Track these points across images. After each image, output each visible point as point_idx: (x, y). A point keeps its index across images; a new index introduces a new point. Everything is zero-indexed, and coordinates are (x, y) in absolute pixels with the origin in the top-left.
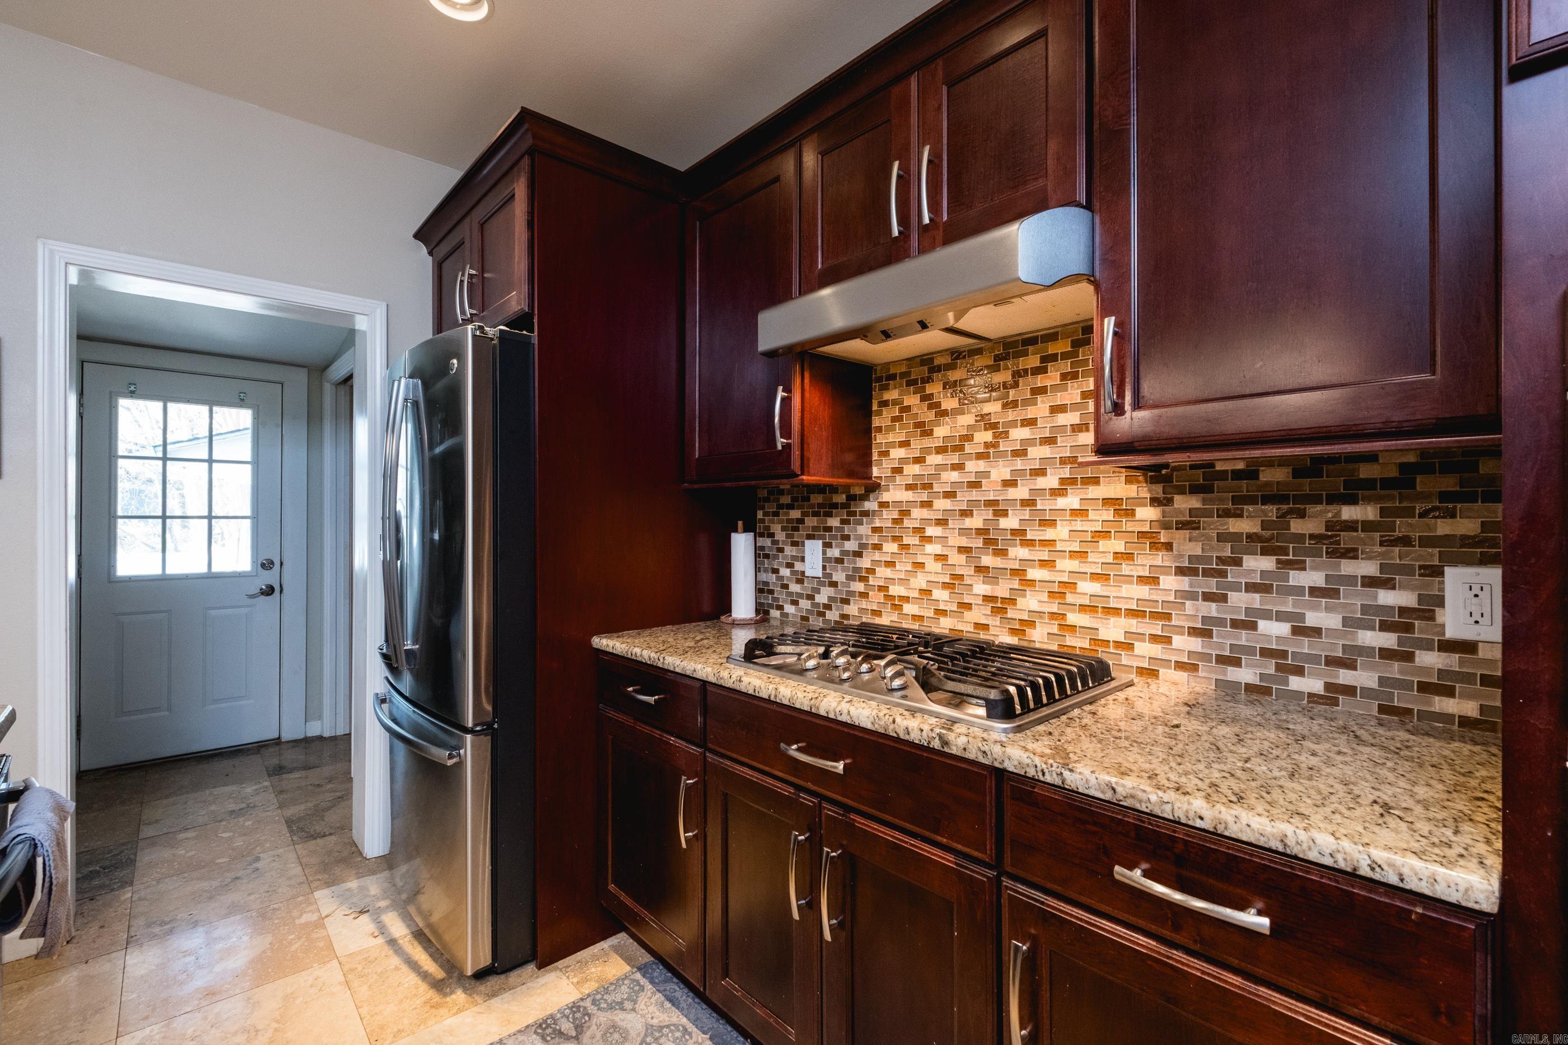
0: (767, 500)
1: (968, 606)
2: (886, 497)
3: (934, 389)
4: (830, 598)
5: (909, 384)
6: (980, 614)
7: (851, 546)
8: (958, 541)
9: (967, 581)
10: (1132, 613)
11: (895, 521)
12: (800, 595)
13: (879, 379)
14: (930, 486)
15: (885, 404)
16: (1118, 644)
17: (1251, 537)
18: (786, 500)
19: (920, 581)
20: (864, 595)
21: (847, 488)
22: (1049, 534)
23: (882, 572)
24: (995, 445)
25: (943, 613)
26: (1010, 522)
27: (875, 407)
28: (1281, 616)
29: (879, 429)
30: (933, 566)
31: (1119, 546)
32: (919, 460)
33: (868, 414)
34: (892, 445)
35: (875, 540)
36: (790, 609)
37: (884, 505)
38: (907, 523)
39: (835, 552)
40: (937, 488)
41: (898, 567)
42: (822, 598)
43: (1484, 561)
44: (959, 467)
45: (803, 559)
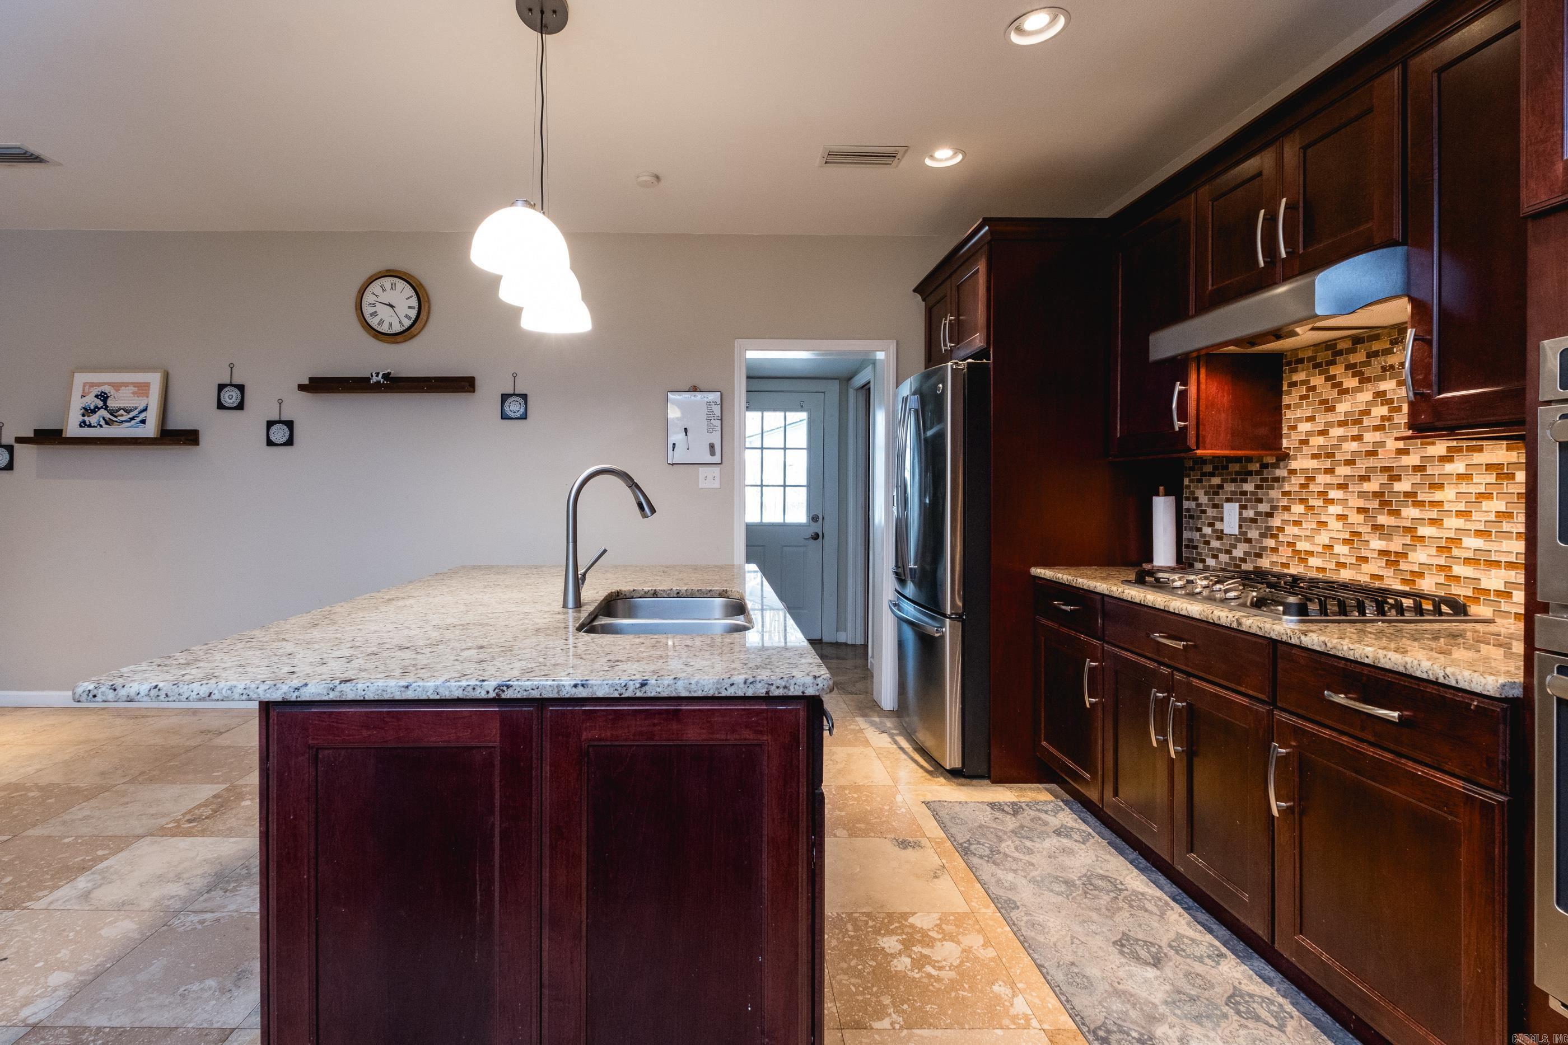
0: (1192, 469)
1: (1365, 559)
2: (1294, 465)
3: (1337, 370)
4: (1245, 553)
5: (1315, 367)
6: (1375, 567)
7: (1263, 507)
8: (1357, 502)
9: (1365, 537)
10: (1511, 565)
11: (1302, 486)
12: (1220, 550)
13: (1289, 364)
14: (1333, 455)
15: (1293, 384)
16: (1498, 593)
18: (1208, 468)
19: (1323, 538)
20: (1275, 550)
21: (1260, 458)
22: (1438, 496)
23: (1291, 530)
24: (1390, 419)
25: (1343, 565)
26: (1403, 486)
27: (1285, 388)
29: (1289, 406)
30: (1335, 525)
31: (1502, 506)
32: (1323, 433)
33: (1279, 393)
34: (1299, 420)
35: (1285, 502)
36: (1211, 562)
37: (1293, 472)
38: (1312, 487)
39: (1250, 513)
40: (1338, 456)
41: (1304, 526)
42: (1238, 553)
44: (1358, 438)
45: (1222, 520)
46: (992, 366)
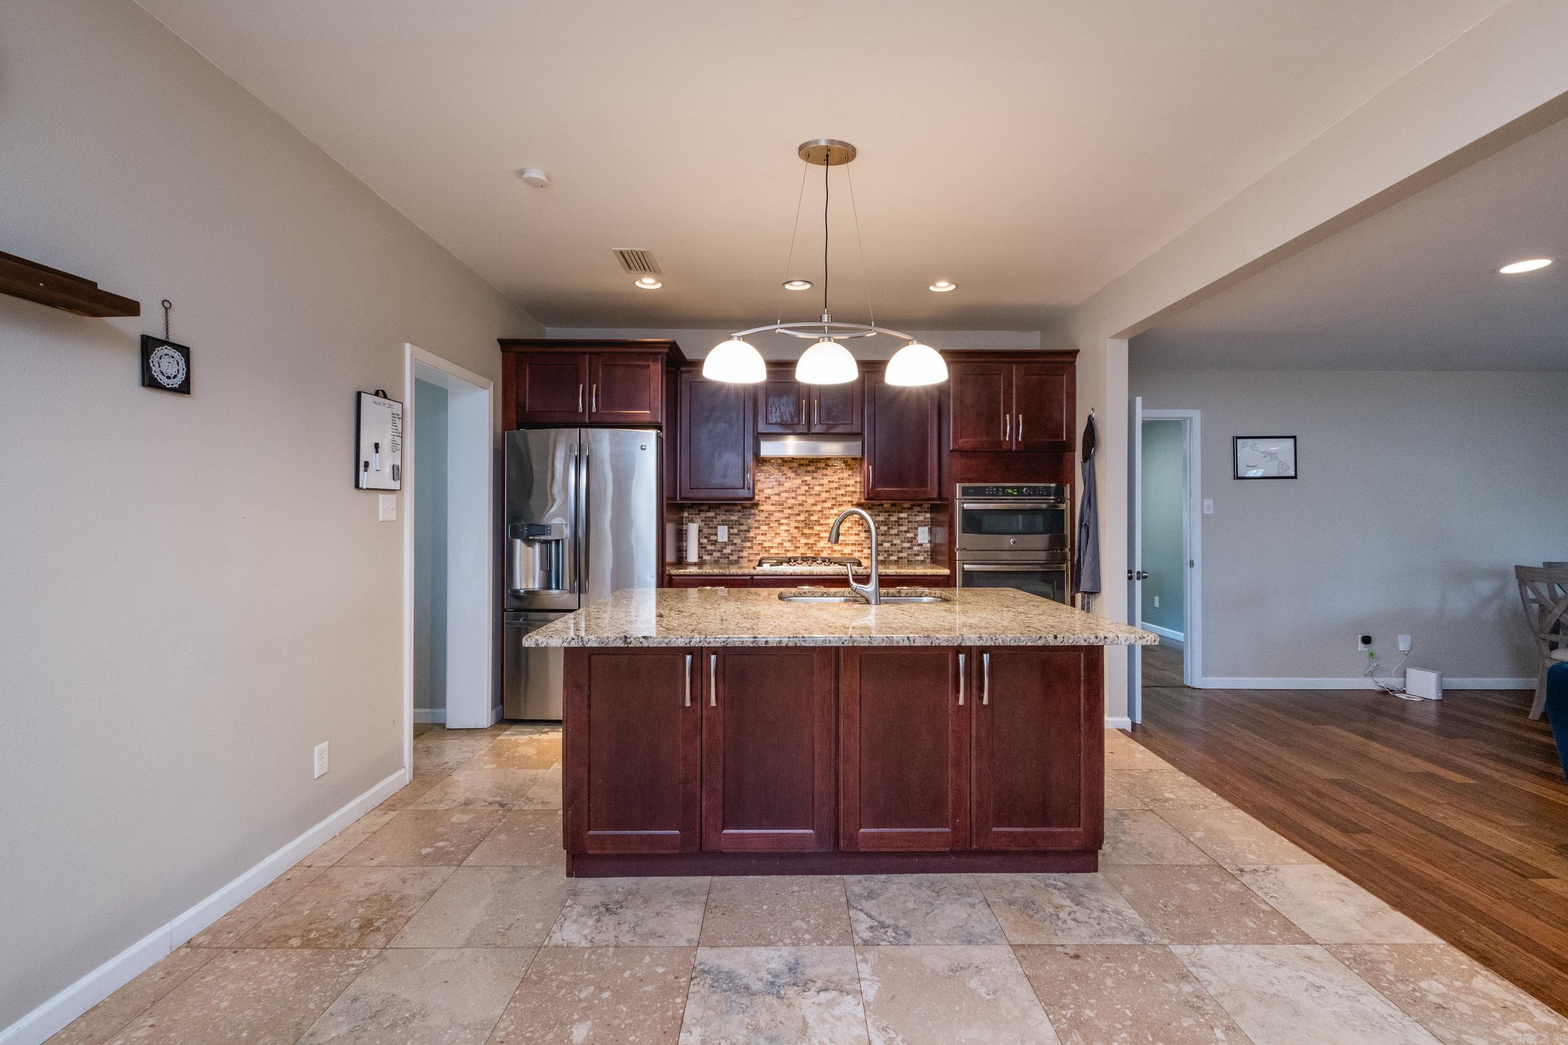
2: (762, 508)
4: (731, 551)
5: (774, 466)
7: (743, 528)
8: (794, 524)
9: (798, 539)
10: (853, 544)
11: (766, 517)
12: (714, 551)
14: (782, 504)
15: (762, 472)
17: (882, 521)
18: (705, 508)
19: (778, 540)
20: (751, 548)
22: (828, 521)
23: (760, 538)
24: (808, 491)
25: (789, 551)
26: (814, 518)
27: (758, 473)
28: (889, 542)
29: (759, 481)
30: (784, 534)
31: (850, 525)
32: (779, 494)
33: (755, 475)
34: (765, 488)
35: (756, 525)
37: (761, 511)
38: (772, 518)
39: (735, 531)
40: (785, 505)
41: (767, 535)
42: (727, 551)
43: (925, 526)
44: (794, 498)
45: (716, 534)
46: (664, 438)
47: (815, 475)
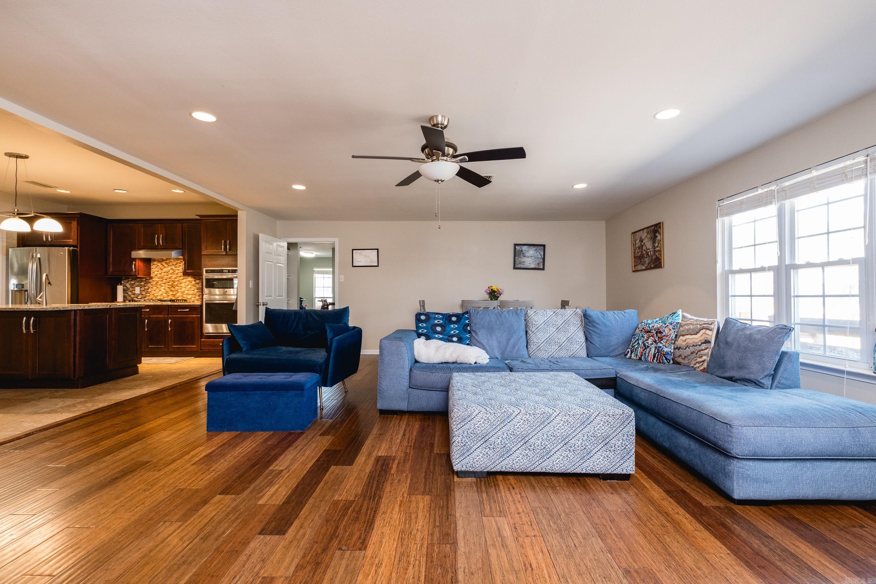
0: (125, 279)
2: (154, 279)
3: (163, 263)
5: (158, 262)
6: (171, 297)
7: (146, 288)
8: (167, 286)
9: (169, 292)
10: (191, 295)
11: (156, 283)
12: (134, 297)
13: (152, 261)
14: (162, 278)
15: (154, 264)
18: (130, 279)
19: (161, 293)
20: (149, 296)
21: (145, 278)
22: (181, 285)
23: (153, 292)
24: (173, 273)
27: (152, 265)
29: (153, 268)
30: (163, 290)
31: (190, 286)
32: (160, 274)
33: (150, 266)
34: (155, 271)
35: (152, 286)
37: (154, 281)
38: (158, 284)
39: (142, 289)
40: (164, 278)
41: (157, 291)
42: (140, 298)
45: (135, 291)
46: (79, 251)
47: (176, 266)
